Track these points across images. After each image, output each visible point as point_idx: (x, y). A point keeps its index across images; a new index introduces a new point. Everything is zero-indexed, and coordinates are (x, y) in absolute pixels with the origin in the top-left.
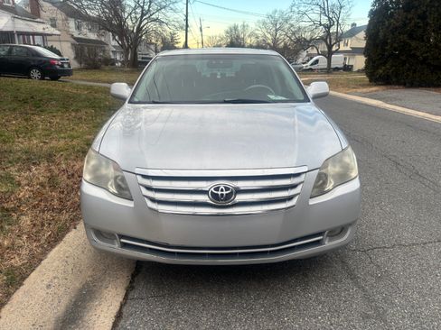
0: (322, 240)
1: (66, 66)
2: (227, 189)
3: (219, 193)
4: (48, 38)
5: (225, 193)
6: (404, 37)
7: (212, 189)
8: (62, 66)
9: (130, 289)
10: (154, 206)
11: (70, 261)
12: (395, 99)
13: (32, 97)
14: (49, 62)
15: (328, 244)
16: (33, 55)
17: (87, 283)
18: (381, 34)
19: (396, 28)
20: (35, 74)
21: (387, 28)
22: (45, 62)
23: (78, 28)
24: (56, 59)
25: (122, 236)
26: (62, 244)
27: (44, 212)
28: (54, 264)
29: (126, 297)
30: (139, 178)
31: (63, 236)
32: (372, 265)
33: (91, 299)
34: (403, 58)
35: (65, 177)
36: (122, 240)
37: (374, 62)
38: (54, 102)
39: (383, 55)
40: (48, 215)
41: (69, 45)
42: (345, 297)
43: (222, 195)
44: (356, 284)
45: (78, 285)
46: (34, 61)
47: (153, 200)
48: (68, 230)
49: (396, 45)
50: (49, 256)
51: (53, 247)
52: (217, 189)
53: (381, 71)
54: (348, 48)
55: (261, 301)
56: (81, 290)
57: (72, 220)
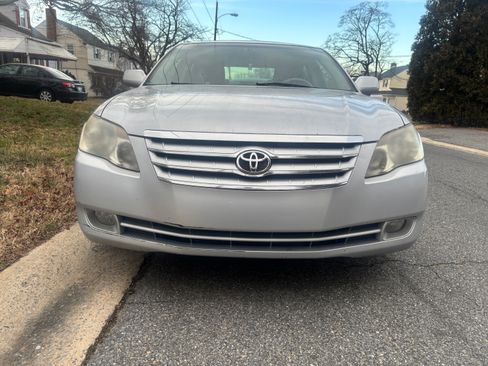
0: (379, 233)
1: (80, 89)
2: (260, 156)
3: (250, 160)
4: (64, 63)
5: (257, 160)
6: (451, 72)
7: (241, 156)
8: (76, 89)
9: (129, 293)
10: (166, 176)
11: (57, 260)
12: (442, 136)
13: (38, 113)
14: (62, 84)
15: (387, 241)
16: (45, 76)
17: (75, 286)
18: (426, 68)
19: (442, 62)
20: (46, 96)
21: (433, 61)
22: (58, 84)
23: (97, 56)
24: (69, 82)
25: (123, 218)
26: (49, 242)
27: (31, 209)
28: (36, 262)
29: (123, 301)
30: (148, 142)
31: (52, 235)
32: (438, 280)
33: (78, 302)
34: (451, 95)
35: (63, 180)
36: (122, 224)
37: (418, 99)
38: (61, 119)
39: (428, 91)
40: (35, 213)
41: (86, 73)
42: (409, 311)
43: (254, 163)
44: (422, 298)
45: (63, 287)
46: (45, 82)
47: (165, 169)
48: (59, 230)
49: (442, 81)
50: (31, 253)
51: (36, 245)
52: (247, 156)
53: (426, 108)
54: (388, 89)
55: (299, 312)
56: (65, 293)
57: (66, 220)
